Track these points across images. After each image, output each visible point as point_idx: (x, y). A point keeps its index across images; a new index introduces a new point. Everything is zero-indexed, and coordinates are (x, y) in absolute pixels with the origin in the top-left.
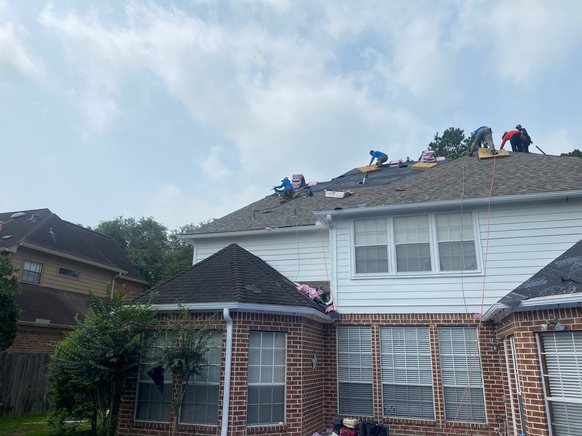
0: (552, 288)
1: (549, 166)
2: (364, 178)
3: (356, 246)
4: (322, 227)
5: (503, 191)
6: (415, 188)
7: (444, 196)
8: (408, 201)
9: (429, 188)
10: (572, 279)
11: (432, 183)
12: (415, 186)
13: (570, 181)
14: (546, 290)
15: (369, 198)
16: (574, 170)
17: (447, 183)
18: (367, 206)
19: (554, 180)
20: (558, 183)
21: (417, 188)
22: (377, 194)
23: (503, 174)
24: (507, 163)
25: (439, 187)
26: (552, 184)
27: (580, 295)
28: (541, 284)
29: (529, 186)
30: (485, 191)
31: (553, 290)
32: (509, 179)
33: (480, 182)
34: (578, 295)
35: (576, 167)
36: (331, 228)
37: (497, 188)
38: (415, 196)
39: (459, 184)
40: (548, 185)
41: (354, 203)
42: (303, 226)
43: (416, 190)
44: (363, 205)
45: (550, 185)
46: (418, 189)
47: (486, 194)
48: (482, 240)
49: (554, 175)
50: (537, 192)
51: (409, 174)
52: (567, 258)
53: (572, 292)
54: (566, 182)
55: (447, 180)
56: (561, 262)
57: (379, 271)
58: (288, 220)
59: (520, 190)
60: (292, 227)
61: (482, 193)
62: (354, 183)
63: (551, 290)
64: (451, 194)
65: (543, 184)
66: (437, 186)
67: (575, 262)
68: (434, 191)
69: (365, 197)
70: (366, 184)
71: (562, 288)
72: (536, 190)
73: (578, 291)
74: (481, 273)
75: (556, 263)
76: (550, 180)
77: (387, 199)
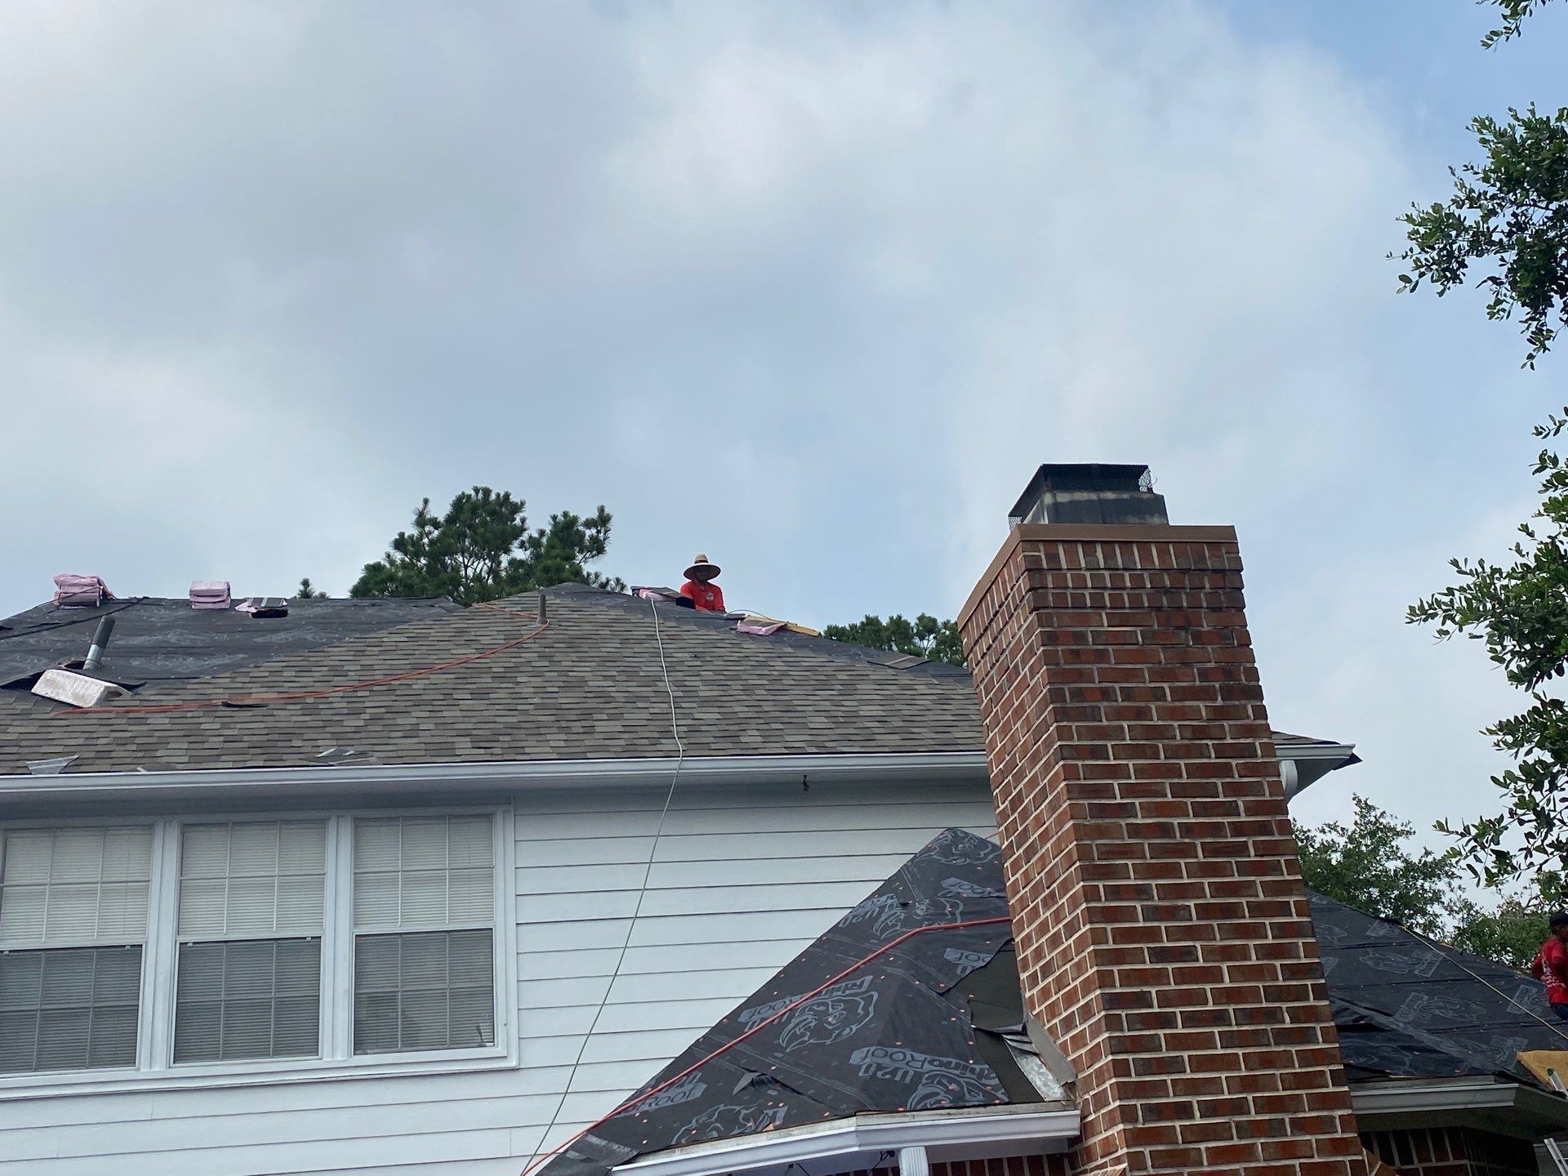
0: (716, 1114)
1: (762, 664)
2: (93, 647)
5: (607, 742)
6: (289, 707)
7: (394, 748)
8: (248, 757)
9: (345, 711)
10: (778, 1078)
11: (359, 694)
12: (292, 700)
13: (819, 722)
14: (697, 1121)
15: (87, 735)
16: (833, 687)
17: (419, 697)
18: (66, 770)
19: (773, 714)
20: (780, 726)
21: (299, 707)
22: (124, 721)
23: (617, 678)
24: (639, 642)
25: (383, 710)
26: (762, 727)
27: (794, 1135)
28: (684, 1100)
29: (692, 730)
30: (548, 737)
31: (717, 1121)
32: (633, 700)
33: (535, 701)
34: (790, 1135)
35: (842, 676)
37: (590, 731)
38: (282, 737)
39: (461, 702)
40: (750, 733)
41: (15, 750)
43: (290, 716)
44: (52, 763)
45: (757, 733)
46: (301, 712)
47: (550, 750)
48: (520, 927)
49: (773, 698)
50: (715, 753)
51: (281, 648)
52: (775, 999)
53: (771, 1127)
54: (804, 726)
55: (419, 685)
56: (759, 1013)
57: (94, 1063)
59: (663, 741)
61: (535, 744)
62: (44, 661)
63: (712, 1120)
64: (422, 740)
65: (736, 728)
66: (373, 703)
67: (797, 1014)
68: (362, 723)
69: (70, 729)
70: (98, 671)
71: (744, 1112)
72: (713, 746)
73: (790, 1122)
74: (505, 1057)
75: (743, 1018)
76: (761, 715)
77: (163, 743)
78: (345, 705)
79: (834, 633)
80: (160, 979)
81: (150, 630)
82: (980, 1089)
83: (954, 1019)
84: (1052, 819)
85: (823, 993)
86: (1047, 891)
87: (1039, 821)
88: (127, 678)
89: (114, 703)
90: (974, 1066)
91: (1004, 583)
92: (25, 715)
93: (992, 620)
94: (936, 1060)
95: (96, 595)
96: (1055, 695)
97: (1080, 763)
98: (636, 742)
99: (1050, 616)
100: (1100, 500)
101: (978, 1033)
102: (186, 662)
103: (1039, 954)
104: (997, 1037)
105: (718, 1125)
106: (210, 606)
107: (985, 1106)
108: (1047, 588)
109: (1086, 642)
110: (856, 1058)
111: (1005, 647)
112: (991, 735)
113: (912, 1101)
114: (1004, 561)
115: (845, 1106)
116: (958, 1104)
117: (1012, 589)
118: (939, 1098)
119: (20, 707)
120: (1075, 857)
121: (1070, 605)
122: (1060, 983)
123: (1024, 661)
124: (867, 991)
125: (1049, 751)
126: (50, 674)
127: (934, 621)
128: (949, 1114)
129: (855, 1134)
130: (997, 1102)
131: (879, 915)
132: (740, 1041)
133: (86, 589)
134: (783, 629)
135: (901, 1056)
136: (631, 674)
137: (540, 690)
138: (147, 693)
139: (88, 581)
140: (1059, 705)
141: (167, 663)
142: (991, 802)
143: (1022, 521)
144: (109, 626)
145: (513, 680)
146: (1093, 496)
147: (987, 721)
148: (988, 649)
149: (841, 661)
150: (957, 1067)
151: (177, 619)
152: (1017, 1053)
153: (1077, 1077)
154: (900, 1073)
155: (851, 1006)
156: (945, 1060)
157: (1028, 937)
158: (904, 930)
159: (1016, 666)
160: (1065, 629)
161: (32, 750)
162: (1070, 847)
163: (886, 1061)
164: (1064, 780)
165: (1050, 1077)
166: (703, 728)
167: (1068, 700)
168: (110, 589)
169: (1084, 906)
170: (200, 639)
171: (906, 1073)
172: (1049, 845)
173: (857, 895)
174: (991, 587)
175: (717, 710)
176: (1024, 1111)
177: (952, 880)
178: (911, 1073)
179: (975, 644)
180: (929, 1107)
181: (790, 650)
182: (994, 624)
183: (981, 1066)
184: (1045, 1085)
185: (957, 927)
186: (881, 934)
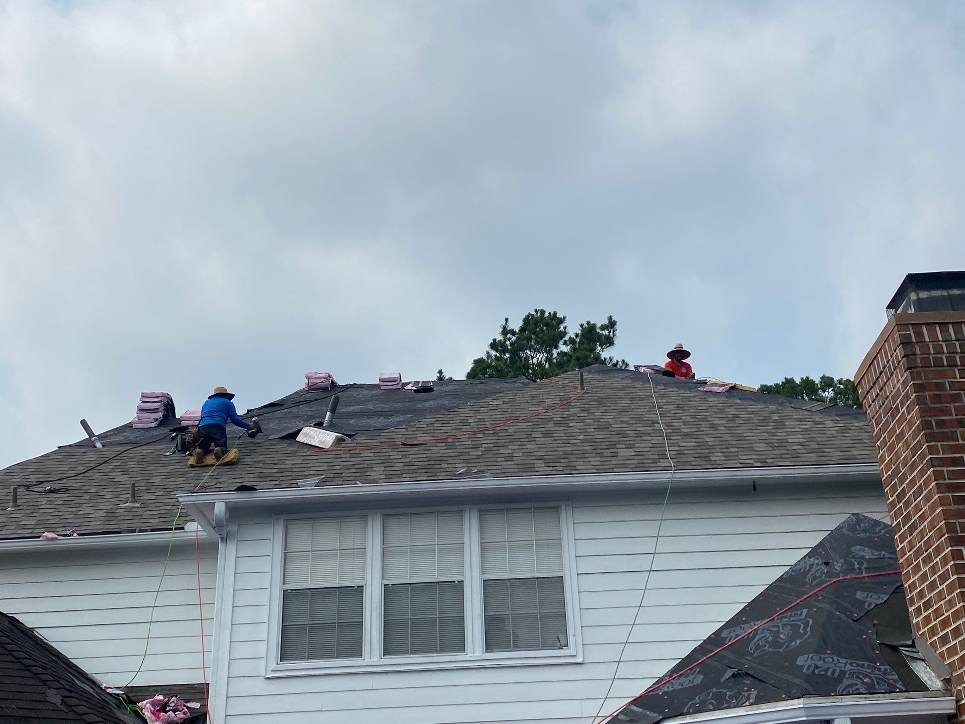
0: (711, 694)
1: (721, 410)
2: (328, 413)
3: (286, 587)
4: (203, 534)
5: (627, 462)
6: (438, 445)
7: (500, 467)
9: (471, 446)
10: (750, 673)
11: (478, 436)
12: (439, 440)
13: (761, 446)
14: (699, 698)
15: (327, 464)
16: (769, 424)
17: (512, 437)
18: (318, 484)
19: (730, 442)
20: (736, 450)
21: (444, 444)
22: (348, 455)
23: (631, 422)
24: (641, 399)
25: (492, 445)
26: (725, 450)
27: (763, 709)
28: (690, 685)
29: (680, 453)
30: (590, 459)
31: (712, 698)
32: (640, 435)
33: (581, 437)
34: (761, 709)
35: (775, 417)
36: (225, 539)
37: (615, 455)
38: (435, 463)
39: (537, 439)
40: (716, 454)
41: (290, 474)
42: (152, 530)
43: (439, 450)
44: (310, 481)
45: (720, 454)
46: (445, 448)
47: (592, 467)
48: (580, 576)
49: (730, 432)
50: (694, 467)
51: (432, 410)
52: (744, 622)
53: (747, 703)
54: (752, 449)
55: (511, 430)
56: (734, 631)
57: (339, 656)
58: (111, 514)
59: (661, 460)
60: (119, 532)
61: (582, 463)
62: (302, 422)
63: (709, 698)
64: (516, 462)
65: (707, 451)
66: (487, 442)
67: (759, 632)
68: (480, 453)
69: (319, 461)
70: (331, 427)
71: (729, 693)
72: (693, 463)
73: (759, 701)
74: (575, 656)
75: (724, 634)
76: (723, 443)
77: (370, 468)
78: (470, 443)
79: (764, 389)
80: (374, 606)
81: (358, 402)
82: (885, 682)
83: (865, 637)
84: (927, 506)
85: (776, 618)
86: (926, 554)
87: (918, 508)
88: (348, 431)
89: (342, 445)
90: (880, 667)
91: (886, 352)
92: (293, 453)
93: (878, 377)
94: (854, 663)
95: (328, 383)
96: (926, 425)
97: (945, 469)
98: (644, 461)
99: (919, 373)
100: (949, 295)
101: (881, 646)
102: (379, 420)
103: (921, 595)
104: (895, 649)
105: (713, 701)
106: (391, 387)
107: (889, 693)
108: (916, 354)
109: (945, 389)
110: (800, 661)
111: (888, 394)
112: (881, 452)
113: (840, 688)
114: (884, 339)
115: (795, 691)
116: (871, 692)
117: (891, 357)
118: (858, 687)
119: (290, 449)
120: (944, 530)
121: (932, 365)
122: (938, 613)
123: (902, 404)
124: (804, 619)
125: (923, 462)
126: (306, 430)
127: (832, 379)
128: (865, 698)
129: (803, 710)
130: (898, 690)
131: (809, 570)
132: (723, 649)
133: (322, 380)
134: (734, 388)
135: (831, 660)
136: (639, 419)
137: (583, 431)
138: (360, 439)
139: (323, 375)
140: (928, 431)
141: (369, 421)
142: (884, 496)
143: (896, 312)
144: (337, 400)
145: (566, 425)
146: (945, 293)
147: (878, 443)
148: (876, 396)
149: (773, 407)
150: (869, 667)
151: (373, 395)
152: (909, 659)
153: (952, 674)
154: (831, 671)
155: (795, 628)
156: (860, 663)
157: (914, 583)
158: (827, 579)
159: (897, 407)
160: (930, 381)
161: (300, 473)
162: (941, 524)
163: (820, 663)
164: (935, 481)
165: (933, 674)
166: (686, 452)
167: (935, 428)
168: (335, 380)
169: (952, 563)
170: (387, 407)
171: (834, 671)
172: (925, 523)
173: (794, 557)
174: (877, 355)
175: (693, 440)
176: (917, 697)
177: (858, 547)
178: (838, 671)
179: (867, 394)
180: (851, 692)
181: (739, 401)
182: (880, 380)
183: (886, 667)
184: (930, 679)
185: (864, 578)
186: (812, 582)
